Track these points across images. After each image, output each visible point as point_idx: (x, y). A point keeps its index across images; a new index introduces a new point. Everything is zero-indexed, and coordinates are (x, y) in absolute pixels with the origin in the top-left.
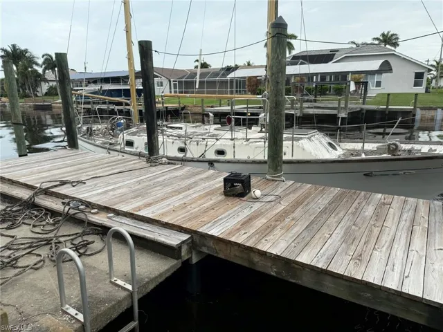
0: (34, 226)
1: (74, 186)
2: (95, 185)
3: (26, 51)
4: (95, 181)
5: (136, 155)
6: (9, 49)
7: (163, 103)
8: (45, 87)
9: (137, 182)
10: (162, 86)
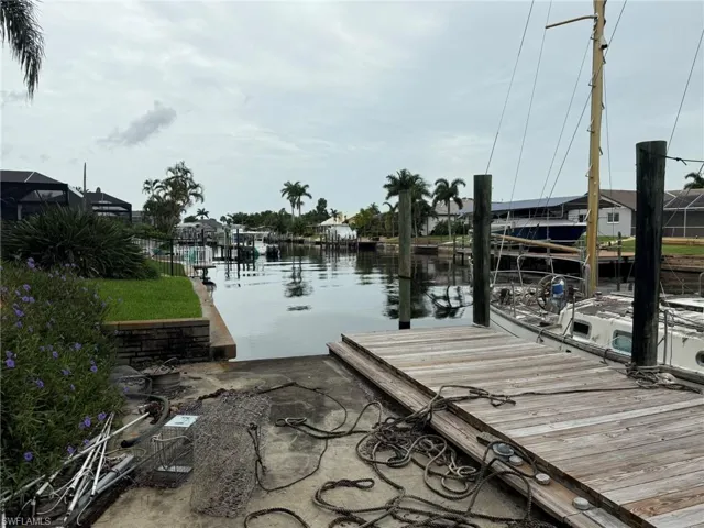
0: (430, 473)
1: (494, 405)
2: (535, 411)
3: (417, 177)
4: (535, 403)
5: (598, 355)
6: (397, 177)
7: (619, 251)
8: (432, 224)
9: (622, 423)
10: (617, 219)
